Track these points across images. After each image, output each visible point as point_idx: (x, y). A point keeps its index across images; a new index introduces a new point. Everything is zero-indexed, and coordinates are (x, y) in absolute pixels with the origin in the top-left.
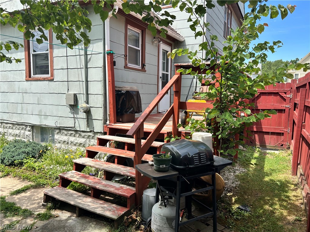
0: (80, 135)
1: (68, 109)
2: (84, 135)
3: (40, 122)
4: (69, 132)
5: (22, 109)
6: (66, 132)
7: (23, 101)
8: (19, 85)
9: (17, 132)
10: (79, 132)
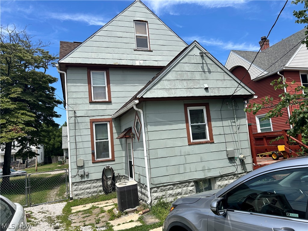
0: (237, 176)
1: (228, 161)
2: (241, 176)
3: (205, 175)
4: (229, 177)
5: (185, 169)
6: (226, 178)
7: (186, 162)
8: (181, 150)
9: (179, 190)
10: (237, 175)
